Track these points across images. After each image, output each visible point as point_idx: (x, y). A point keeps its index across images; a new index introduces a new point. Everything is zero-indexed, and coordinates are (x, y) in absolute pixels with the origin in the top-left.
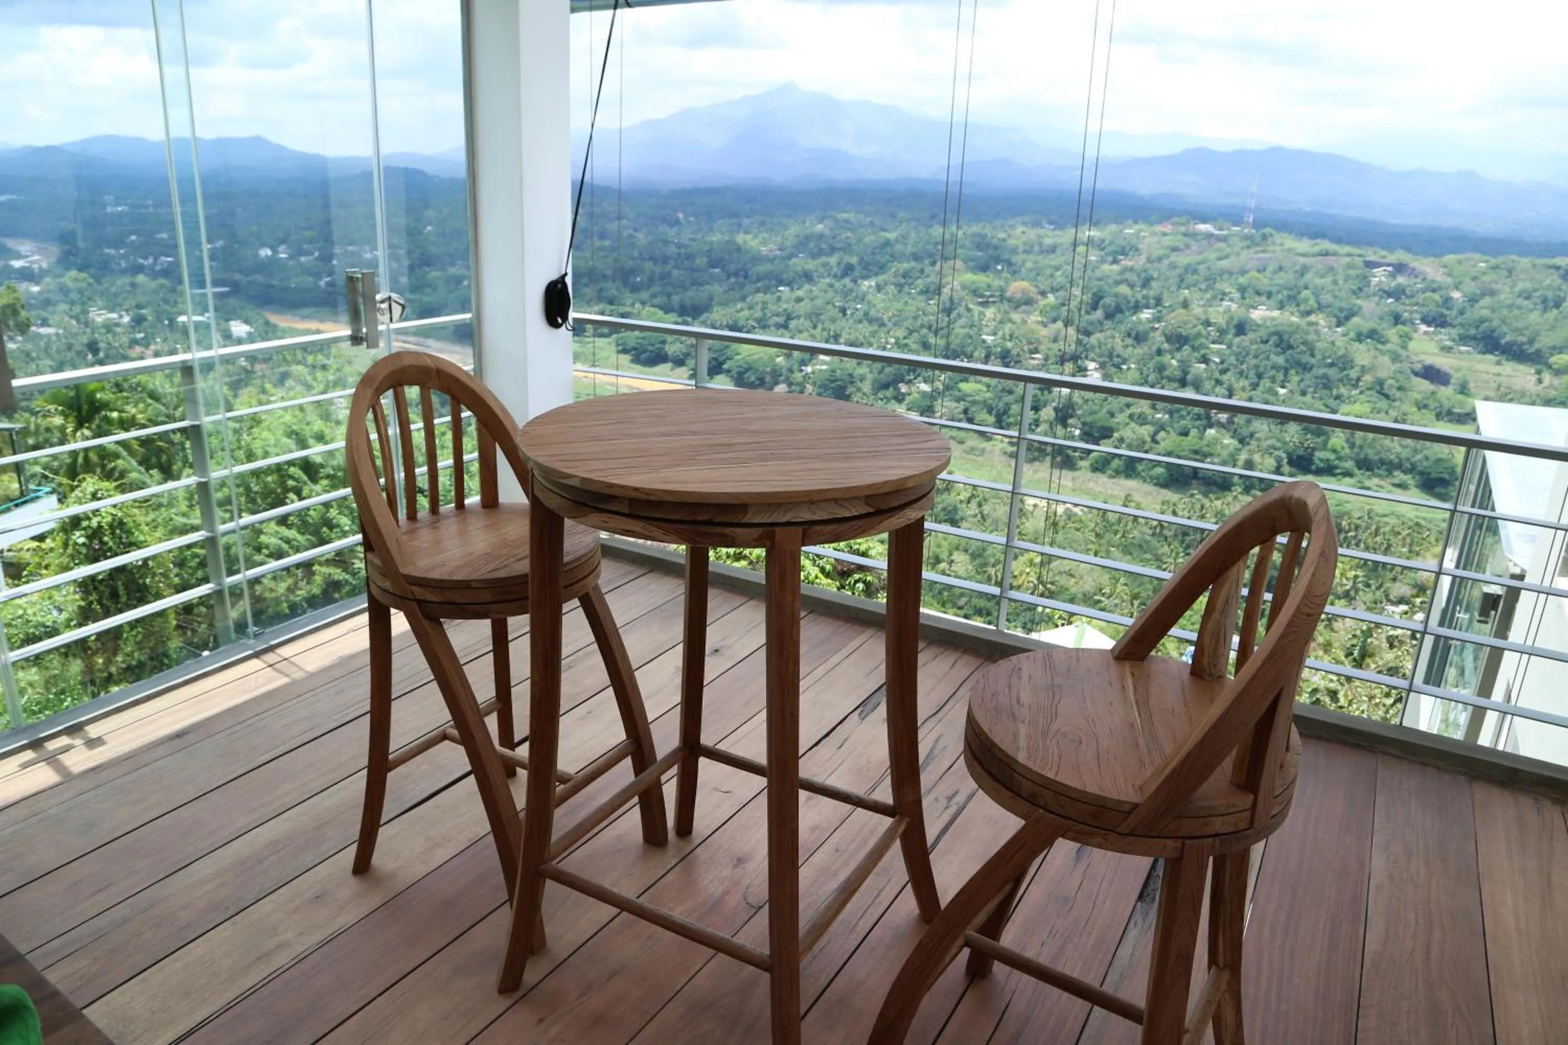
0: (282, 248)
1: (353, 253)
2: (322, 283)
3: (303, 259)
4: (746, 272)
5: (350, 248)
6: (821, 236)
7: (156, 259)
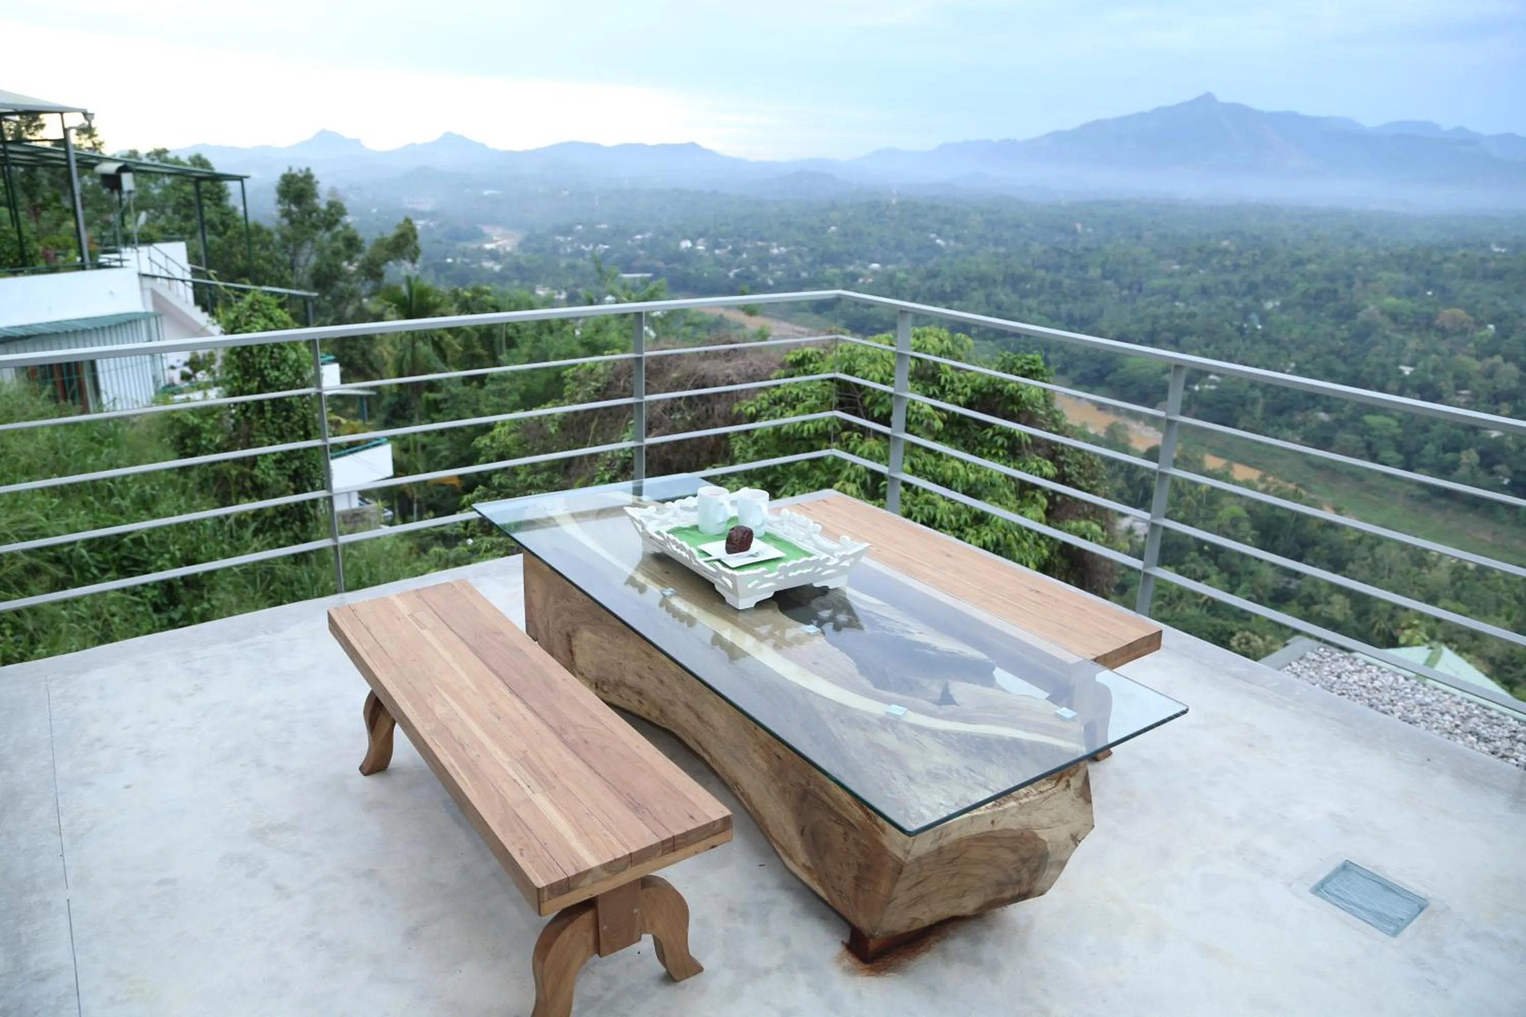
0: (700, 241)
1: (761, 248)
2: (731, 274)
3: (717, 252)
4: (1141, 285)
5: (760, 244)
6: (1225, 252)
7: (595, 246)
